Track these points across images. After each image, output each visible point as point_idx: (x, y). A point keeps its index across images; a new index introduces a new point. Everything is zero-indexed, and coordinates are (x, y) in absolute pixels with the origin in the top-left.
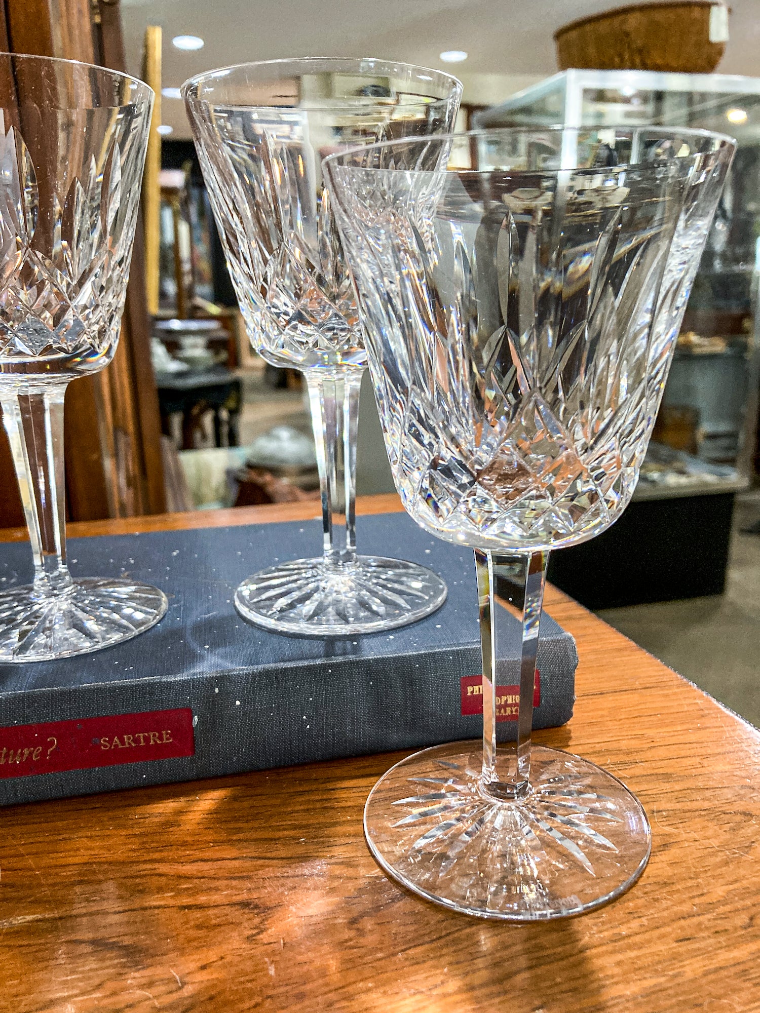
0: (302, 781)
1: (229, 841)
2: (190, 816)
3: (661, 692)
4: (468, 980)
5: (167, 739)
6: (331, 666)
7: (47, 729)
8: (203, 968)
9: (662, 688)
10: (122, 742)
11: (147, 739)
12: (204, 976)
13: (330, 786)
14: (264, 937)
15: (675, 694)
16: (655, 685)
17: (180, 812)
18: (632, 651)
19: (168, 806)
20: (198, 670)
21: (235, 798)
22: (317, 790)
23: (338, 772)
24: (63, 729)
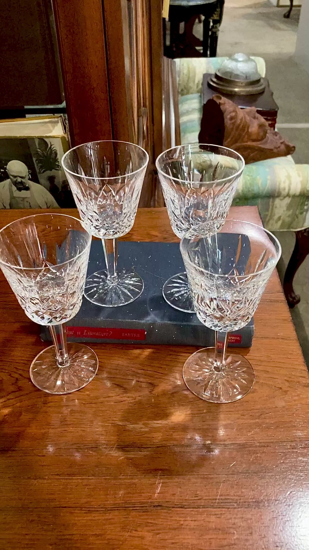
0: (172, 351)
1: (150, 365)
2: (142, 356)
4: (192, 412)
5: (138, 336)
6: (182, 325)
7: (110, 329)
8: (139, 396)
10: (128, 335)
11: (134, 335)
12: (140, 398)
13: (178, 354)
14: (153, 392)
17: (140, 354)
19: (137, 351)
20: (148, 319)
21: (153, 352)
22: (174, 355)
23: (182, 350)
24: (114, 330)
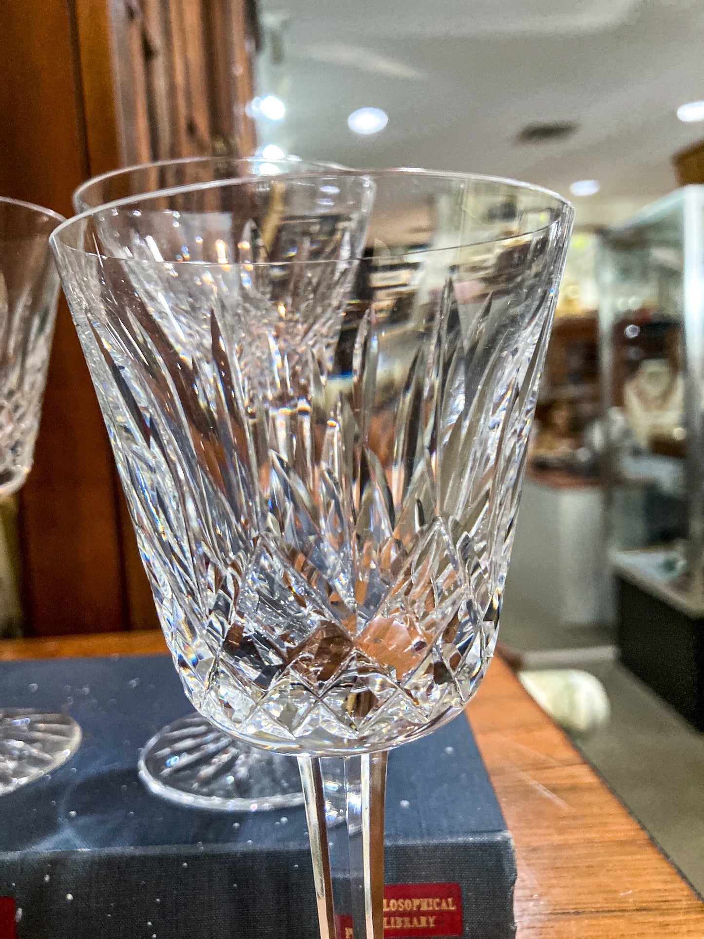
3: (660, 919)
9: (663, 912)
15: (679, 923)
16: (653, 905)
18: (640, 846)
